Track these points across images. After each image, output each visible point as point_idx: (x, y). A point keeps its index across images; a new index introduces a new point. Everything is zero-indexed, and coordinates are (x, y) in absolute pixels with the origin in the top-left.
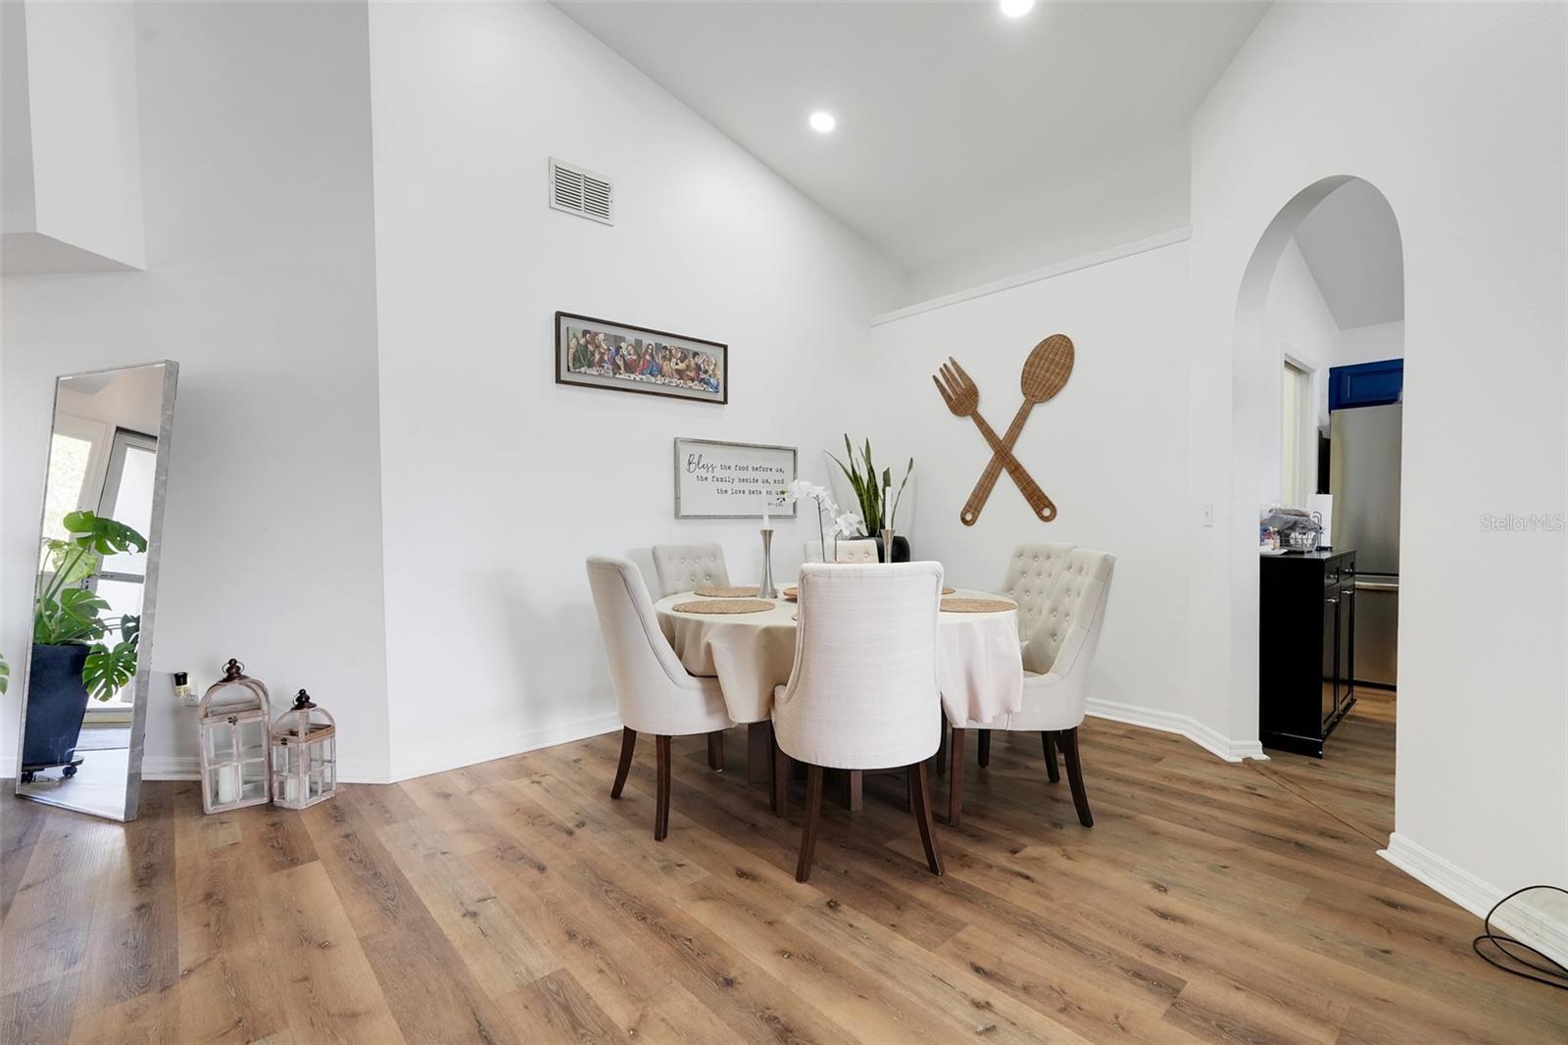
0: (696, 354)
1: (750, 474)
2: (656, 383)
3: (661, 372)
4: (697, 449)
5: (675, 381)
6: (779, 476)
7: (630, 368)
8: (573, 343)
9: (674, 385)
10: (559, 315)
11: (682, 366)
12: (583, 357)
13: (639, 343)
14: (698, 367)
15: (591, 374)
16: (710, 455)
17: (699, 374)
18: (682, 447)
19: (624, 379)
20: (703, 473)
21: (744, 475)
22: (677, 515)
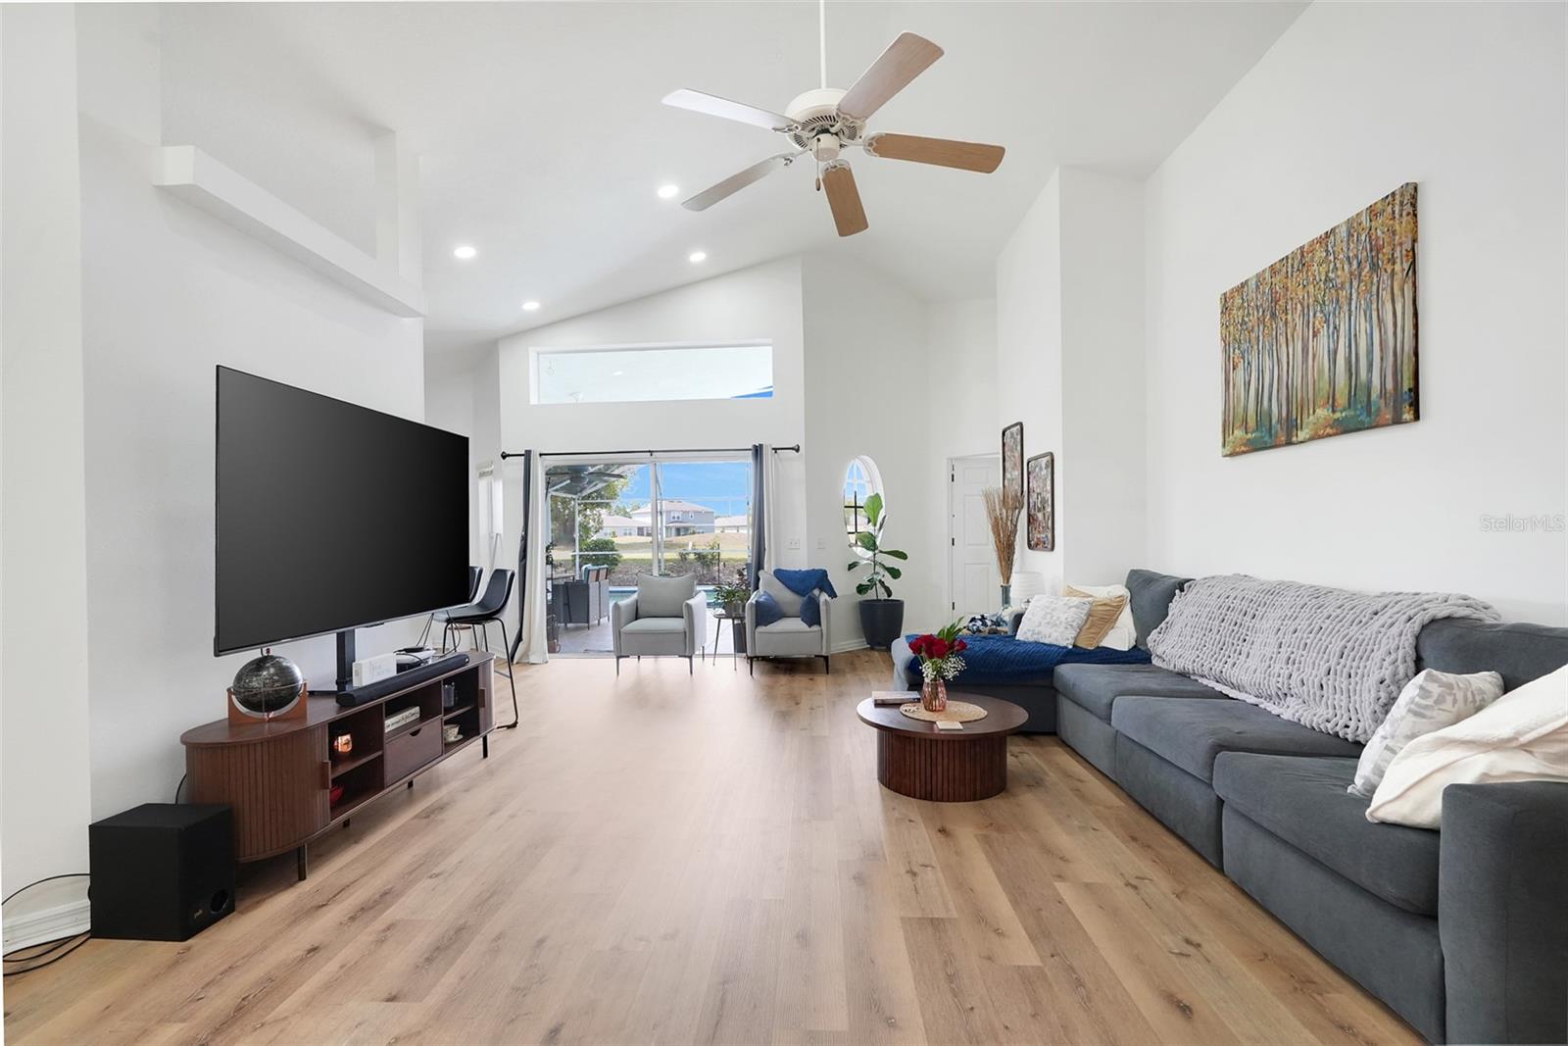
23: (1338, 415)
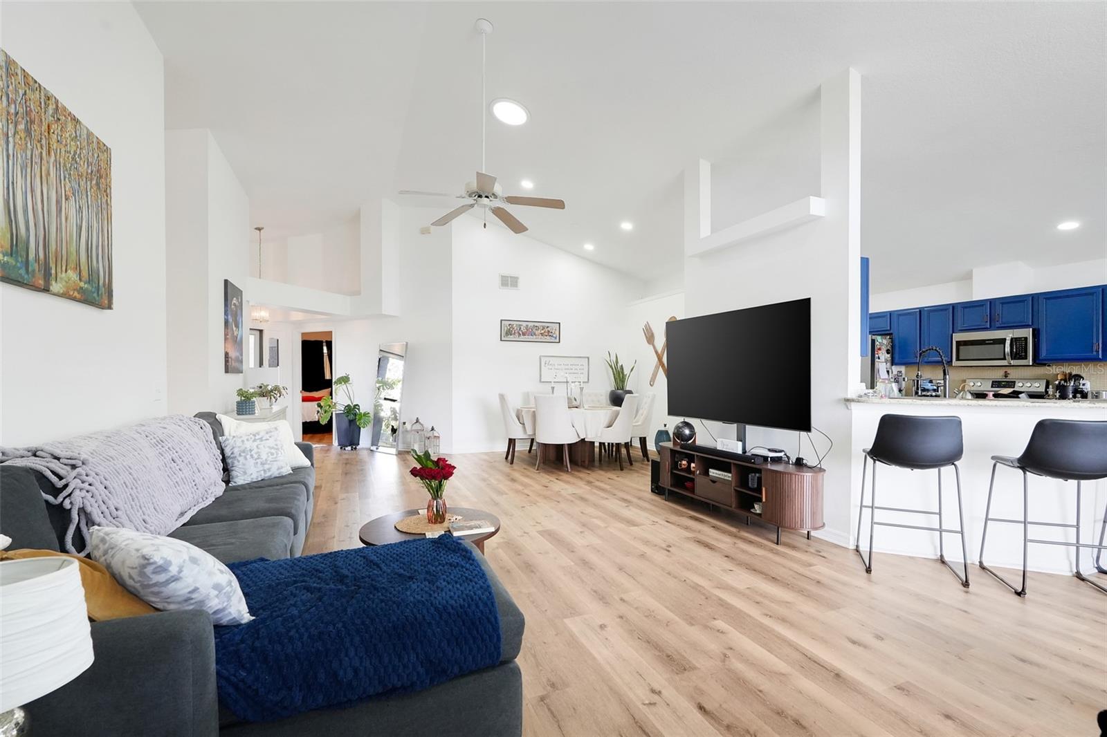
0: (548, 327)
1: (570, 367)
2: (534, 338)
3: (535, 334)
4: (547, 359)
5: (540, 336)
6: (582, 367)
7: (524, 334)
8: (506, 328)
9: (540, 338)
10: (501, 321)
11: (542, 332)
12: (509, 333)
13: (527, 326)
14: (549, 331)
15: (511, 337)
16: (553, 361)
17: (549, 334)
18: (542, 359)
19: (522, 338)
20: (550, 367)
21: (567, 367)
22: (540, 381)
23: (82, 284)
